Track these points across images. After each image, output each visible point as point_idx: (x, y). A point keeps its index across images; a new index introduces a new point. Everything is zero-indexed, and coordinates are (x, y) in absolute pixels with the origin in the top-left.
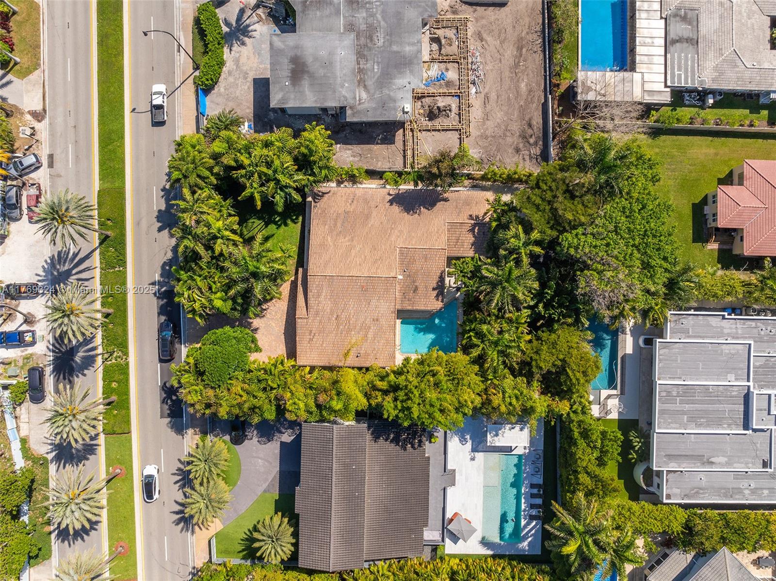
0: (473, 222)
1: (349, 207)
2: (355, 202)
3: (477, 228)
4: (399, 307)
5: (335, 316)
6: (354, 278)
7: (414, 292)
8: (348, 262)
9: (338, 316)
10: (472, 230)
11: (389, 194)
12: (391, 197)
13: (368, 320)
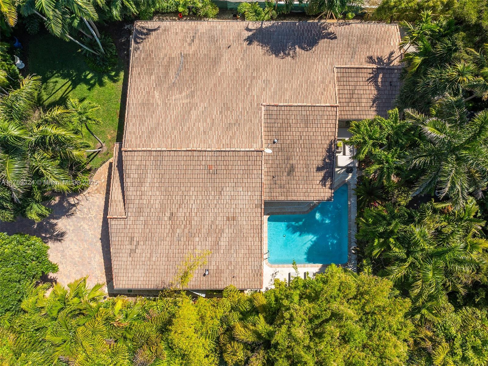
0: (375, 66)
1: (188, 48)
2: (196, 41)
3: (381, 76)
4: (265, 197)
5: (168, 214)
6: (195, 154)
7: (289, 174)
8: (185, 129)
9: (172, 214)
10: (374, 79)
11: (248, 29)
12: (250, 33)
13: (219, 219)
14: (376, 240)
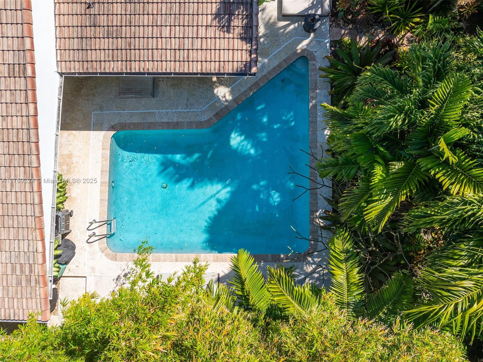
14: (379, 171)
